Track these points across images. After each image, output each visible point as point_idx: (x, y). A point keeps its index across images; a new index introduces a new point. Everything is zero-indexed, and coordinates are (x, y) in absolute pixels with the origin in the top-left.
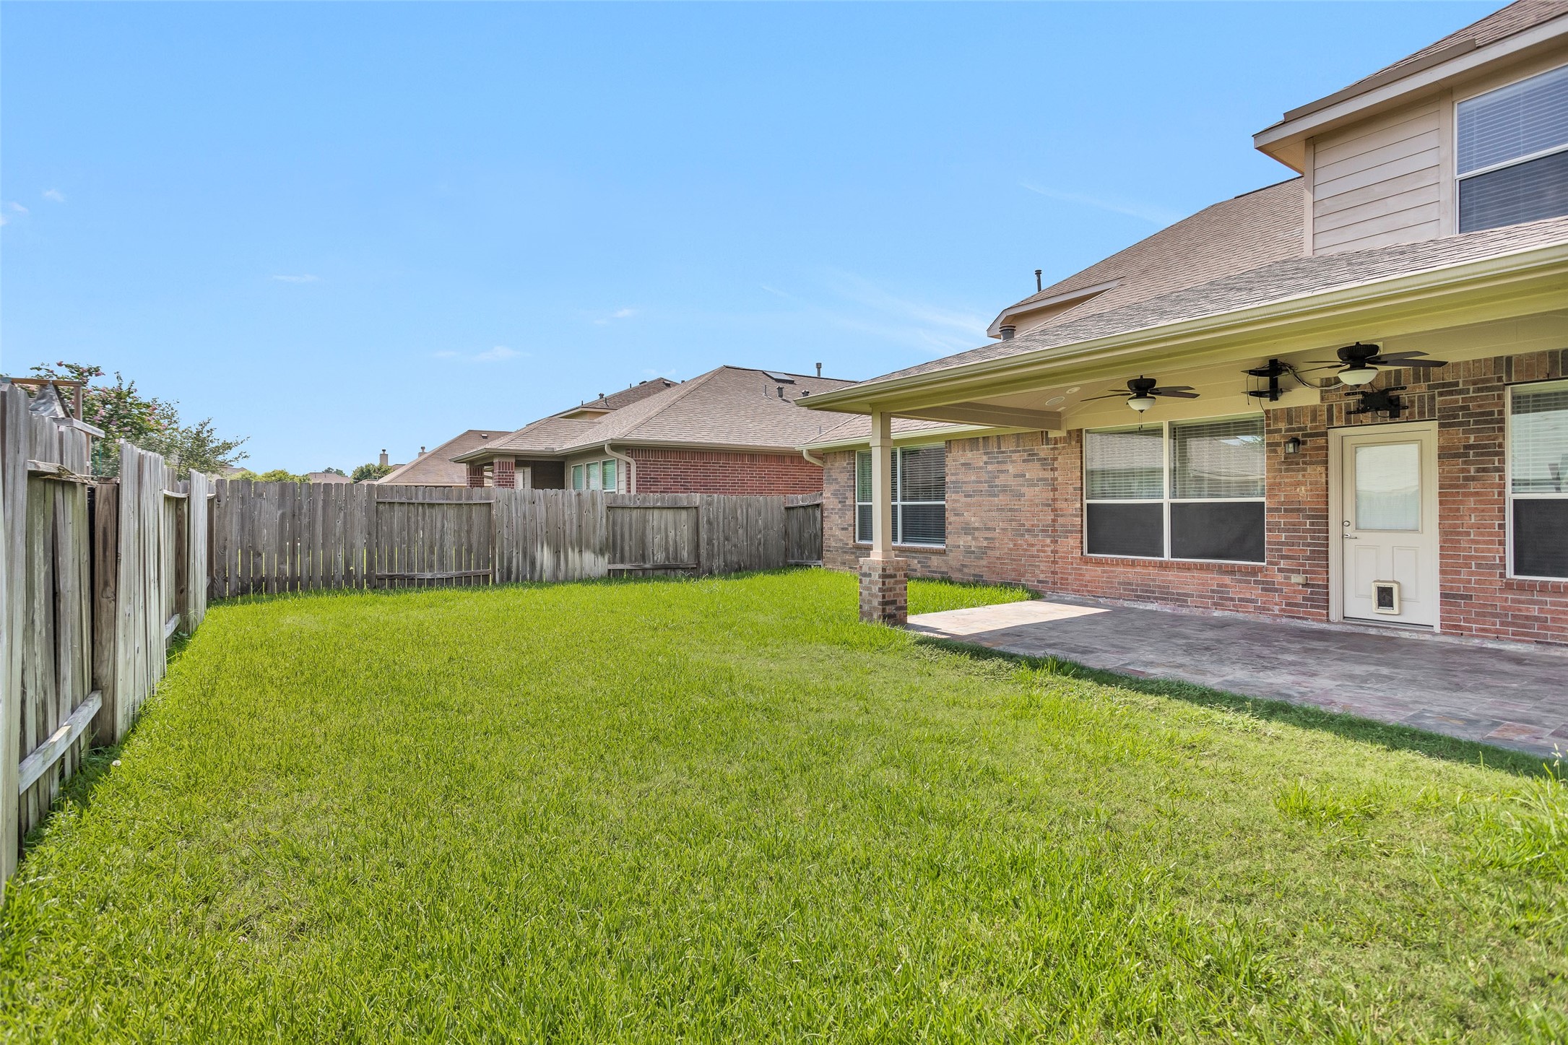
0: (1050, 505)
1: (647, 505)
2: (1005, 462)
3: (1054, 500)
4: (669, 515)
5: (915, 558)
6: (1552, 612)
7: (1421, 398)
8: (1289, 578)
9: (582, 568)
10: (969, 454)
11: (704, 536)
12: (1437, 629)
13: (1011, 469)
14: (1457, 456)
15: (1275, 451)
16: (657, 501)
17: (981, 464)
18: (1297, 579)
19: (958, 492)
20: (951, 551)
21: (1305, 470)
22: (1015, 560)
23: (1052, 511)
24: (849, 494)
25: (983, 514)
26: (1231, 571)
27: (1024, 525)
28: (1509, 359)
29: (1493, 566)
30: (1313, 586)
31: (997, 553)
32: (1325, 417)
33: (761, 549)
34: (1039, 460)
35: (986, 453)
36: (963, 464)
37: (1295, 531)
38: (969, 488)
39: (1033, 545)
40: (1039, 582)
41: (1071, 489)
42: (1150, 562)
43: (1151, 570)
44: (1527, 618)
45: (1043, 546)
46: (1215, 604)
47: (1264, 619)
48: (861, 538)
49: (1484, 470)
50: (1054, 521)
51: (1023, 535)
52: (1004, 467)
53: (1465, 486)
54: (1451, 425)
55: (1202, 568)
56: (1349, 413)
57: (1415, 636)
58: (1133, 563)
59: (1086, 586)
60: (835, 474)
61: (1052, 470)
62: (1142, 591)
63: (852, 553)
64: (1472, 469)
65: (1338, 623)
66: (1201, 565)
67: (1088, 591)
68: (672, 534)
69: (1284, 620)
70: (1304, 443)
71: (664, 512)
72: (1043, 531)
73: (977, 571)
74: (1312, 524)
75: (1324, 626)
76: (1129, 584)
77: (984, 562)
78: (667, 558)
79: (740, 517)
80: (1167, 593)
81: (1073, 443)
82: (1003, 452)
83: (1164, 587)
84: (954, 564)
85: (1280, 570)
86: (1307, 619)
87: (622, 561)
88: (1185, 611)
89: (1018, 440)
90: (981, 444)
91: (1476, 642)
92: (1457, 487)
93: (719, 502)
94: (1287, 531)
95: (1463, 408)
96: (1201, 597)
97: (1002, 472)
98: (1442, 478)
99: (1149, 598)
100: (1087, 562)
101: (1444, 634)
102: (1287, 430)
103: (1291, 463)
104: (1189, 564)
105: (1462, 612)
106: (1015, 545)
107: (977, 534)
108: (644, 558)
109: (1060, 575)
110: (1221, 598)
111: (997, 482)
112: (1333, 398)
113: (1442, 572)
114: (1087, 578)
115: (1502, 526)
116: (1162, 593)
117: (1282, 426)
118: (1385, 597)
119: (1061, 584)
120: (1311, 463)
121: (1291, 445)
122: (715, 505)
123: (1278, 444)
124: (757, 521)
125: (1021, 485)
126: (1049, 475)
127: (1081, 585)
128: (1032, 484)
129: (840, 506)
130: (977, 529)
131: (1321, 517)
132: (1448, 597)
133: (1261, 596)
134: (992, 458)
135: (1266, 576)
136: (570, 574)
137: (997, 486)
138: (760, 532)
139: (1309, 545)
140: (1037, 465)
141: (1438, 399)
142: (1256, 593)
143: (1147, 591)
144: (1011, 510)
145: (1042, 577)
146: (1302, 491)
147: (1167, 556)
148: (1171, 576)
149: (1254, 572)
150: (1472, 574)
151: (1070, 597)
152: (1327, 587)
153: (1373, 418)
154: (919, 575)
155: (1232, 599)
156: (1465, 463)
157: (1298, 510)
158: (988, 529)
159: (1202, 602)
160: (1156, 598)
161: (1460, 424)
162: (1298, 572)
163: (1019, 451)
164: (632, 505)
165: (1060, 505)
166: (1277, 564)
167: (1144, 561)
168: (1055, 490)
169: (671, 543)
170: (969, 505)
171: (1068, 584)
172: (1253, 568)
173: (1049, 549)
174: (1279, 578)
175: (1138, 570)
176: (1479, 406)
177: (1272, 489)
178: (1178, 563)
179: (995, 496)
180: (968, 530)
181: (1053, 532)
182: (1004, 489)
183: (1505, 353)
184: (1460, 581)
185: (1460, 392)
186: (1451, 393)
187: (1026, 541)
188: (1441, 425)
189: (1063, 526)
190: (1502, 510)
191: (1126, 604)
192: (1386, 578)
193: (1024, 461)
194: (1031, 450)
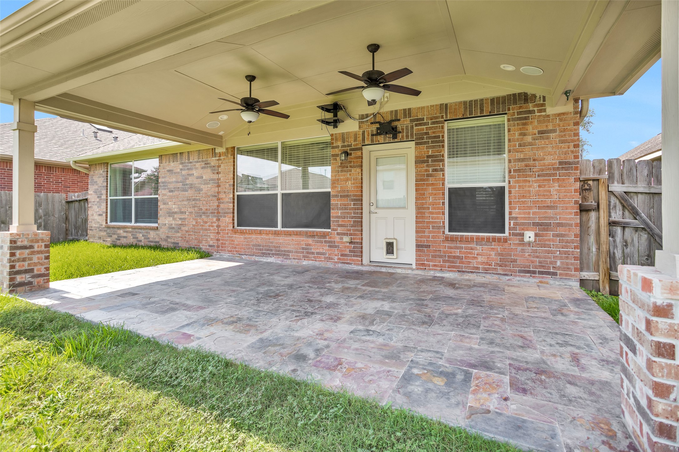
0: (216, 196)
2: (192, 169)
3: (218, 193)
5: (140, 233)
6: (465, 253)
7: (407, 127)
8: (342, 239)
10: (172, 164)
12: (414, 266)
13: (195, 173)
14: (424, 162)
15: (336, 160)
17: (179, 170)
18: (346, 239)
19: (165, 189)
20: (161, 228)
21: (351, 171)
22: (196, 232)
23: (217, 200)
24: (104, 192)
25: (179, 203)
26: (313, 236)
27: (201, 209)
28: (446, 105)
29: (439, 228)
30: (354, 243)
31: (187, 229)
32: (361, 138)
34: (211, 167)
35: (182, 163)
36: (169, 171)
37: (346, 209)
38: (171, 186)
39: (206, 222)
40: (210, 246)
41: (227, 186)
42: (269, 231)
43: (271, 236)
44: (454, 257)
45: (212, 223)
46: (304, 257)
47: (330, 265)
48: (111, 221)
49: (436, 170)
50: (218, 206)
51: (201, 216)
52: (191, 172)
53: (427, 180)
54: (421, 144)
55: (297, 234)
56: (373, 135)
57: (404, 271)
58: (260, 233)
59: (235, 248)
60: (96, 179)
61: (217, 173)
62: (266, 250)
63: (105, 231)
64: (431, 169)
65: (367, 266)
66: (297, 232)
67: (236, 251)
69: (340, 265)
70: (351, 154)
72: (212, 213)
73: (176, 241)
74: (354, 204)
75: (360, 268)
76: (259, 246)
77: (179, 235)
80: (279, 251)
81: (229, 156)
82: (191, 163)
83: (277, 247)
84: (163, 236)
85: (338, 234)
86: (351, 264)
88: (288, 262)
89: (199, 154)
90: (179, 157)
91: (432, 273)
92: (424, 180)
94: (342, 209)
95: (427, 133)
96: (296, 252)
97: (190, 175)
98: (417, 175)
99: (269, 254)
100: (235, 232)
101: (417, 269)
102: (343, 146)
103: (343, 167)
104: (290, 232)
105: (426, 255)
106: (196, 223)
107: (175, 216)
109: (221, 241)
110: (308, 253)
111: (188, 182)
112: (365, 126)
113: (417, 232)
114: (236, 243)
115: (443, 203)
116: (276, 251)
117: (340, 144)
118: (390, 248)
119: (222, 247)
120: (354, 167)
121: (343, 155)
123: (337, 155)
125: (200, 184)
126: (216, 176)
127: (233, 247)
128: (206, 183)
129: (98, 200)
130: (176, 213)
131: (359, 200)
132: (419, 247)
133: (328, 250)
134: (185, 166)
135: (330, 238)
137: (187, 184)
139: (352, 217)
140: (209, 170)
141: (415, 128)
142: (325, 248)
143: (268, 250)
144: (194, 200)
145: (211, 243)
146: (349, 184)
147: (279, 227)
148: (281, 239)
149: (324, 235)
150: (430, 232)
151: (226, 255)
152: (361, 243)
153: (385, 139)
154: (143, 244)
155: (313, 253)
156: (427, 166)
157: (347, 196)
158: (182, 213)
159: (297, 256)
160: (273, 254)
161: (425, 143)
162: (346, 234)
163: (200, 162)
165: (222, 196)
166: (336, 230)
167: (266, 231)
168: (219, 186)
170: (171, 197)
171: (225, 247)
172: (324, 233)
173: (215, 225)
174: (337, 238)
175: (264, 236)
176: (434, 133)
177: (334, 182)
178: (284, 231)
179: (186, 191)
180: (171, 214)
181: (218, 213)
182: (191, 186)
183: (445, 102)
184: (425, 237)
185: (425, 124)
186: (420, 125)
187: (203, 220)
188: (417, 144)
189: (223, 209)
190: (443, 194)
191: (257, 259)
192: (390, 236)
193: (202, 168)
194: (206, 161)
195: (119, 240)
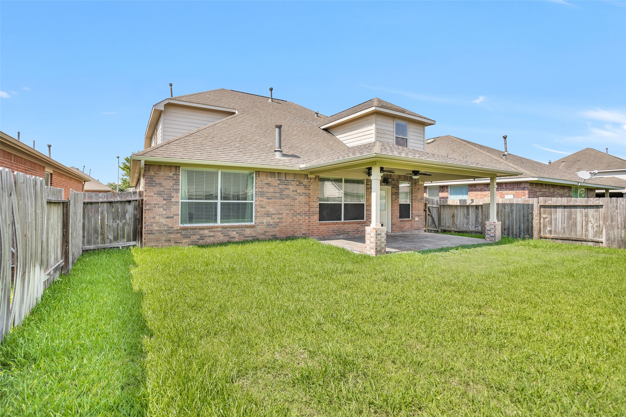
0: (307, 203)
2: (289, 185)
3: (309, 201)
5: (234, 231)
6: (404, 225)
10: (270, 179)
12: (390, 232)
13: (291, 188)
14: (394, 194)
15: (368, 190)
17: (277, 185)
19: (263, 197)
20: (258, 225)
22: (293, 226)
23: (308, 206)
24: (176, 195)
25: (277, 207)
26: (359, 223)
27: (297, 212)
28: (400, 176)
29: (398, 217)
31: (284, 224)
34: (303, 185)
35: (279, 180)
36: (266, 184)
38: (269, 195)
39: (300, 220)
40: (303, 234)
41: (316, 198)
43: (341, 225)
44: (401, 227)
45: (305, 220)
48: (183, 223)
49: (397, 197)
50: (309, 210)
51: (296, 216)
52: (288, 187)
53: (395, 201)
59: (320, 233)
60: (159, 180)
61: (308, 190)
62: (338, 232)
63: (178, 233)
64: (395, 197)
72: (304, 214)
73: (273, 233)
76: (335, 231)
77: (277, 229)
80: (345, 232)
81: (317, 180)
82: (288, 180)
84: (260, 231)
85: (369, 222)
89: (295, 176)
90: (276, 175)
97: (286, 189)
99: (340, 234)
100: (320, 224)
101: (392, 232)
106: (292, 220)
107: (273, 216)
109: (311, 231)
110: (357, 231)
113: (392, 219)
114: (321, 230)
115: (399, 209)
116: (343, 232)
117: (370, 183)
118: (382, 226)
119: (311, 234)
125: (295, 195)
126: (307, 192)
128: (300, 195)
129: (164, 202)
134: (281, 182)
135: (366, 224)
137: (284, 195)
140: (302, 187)
141: (392, 182)
144: (291, 205)
145: (304, 232)
147: (343, 220)
148: (346, 226)
150: (396, 219)
154: (237, 240)
155: (360, 231)
158: (279, 214)
161: (394, 188)
163: (295, 181)
165: (311, 203)
166: (368, 220)
167: (337, 222)
168: (309, 198)
170: (270, 203)
171: (314, 234)
173: (308, 221)
176: (397, 184)
177: (368, 200)
178: (346, 222)
179: (283, 199)
180: (268, 215)
181: (308, 214)
182: (288, 196)
184: (394, 221)
185: (395, 181)
187: (297, 218)
189: (313, 211)
190: (399, 206)
191: (334, 237)
193: (297, 185)
194: (299, 181)
195: (203, 239)
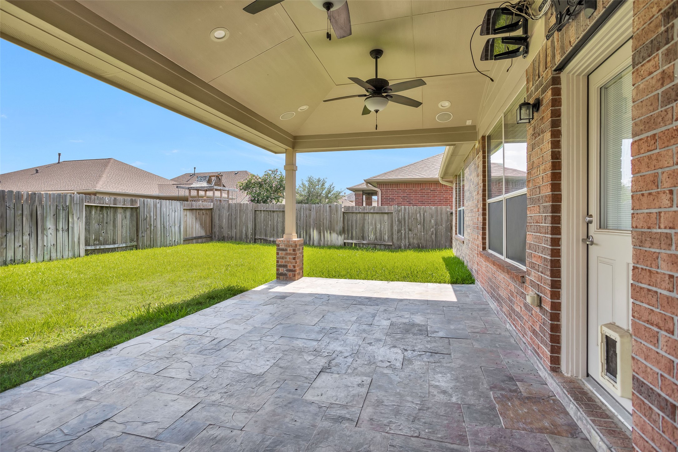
1: (366, 211)
4: (377, 216)
9: (331, 241)
11: (395, 228)
16: (371, 209)
33: (433, 237)
68: (378, 227)
71: (375, 215)
78: (376, 239)
79: (419, 219)
87: (352, 239)
93: (405, 209)
108: (363, 238)
122: (403, 211)
124: (430, 221)
136: (326, 243)
138: (433, 227)
164: (357, 211)
169: (378, 231)
